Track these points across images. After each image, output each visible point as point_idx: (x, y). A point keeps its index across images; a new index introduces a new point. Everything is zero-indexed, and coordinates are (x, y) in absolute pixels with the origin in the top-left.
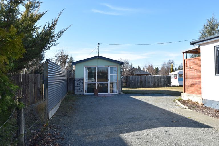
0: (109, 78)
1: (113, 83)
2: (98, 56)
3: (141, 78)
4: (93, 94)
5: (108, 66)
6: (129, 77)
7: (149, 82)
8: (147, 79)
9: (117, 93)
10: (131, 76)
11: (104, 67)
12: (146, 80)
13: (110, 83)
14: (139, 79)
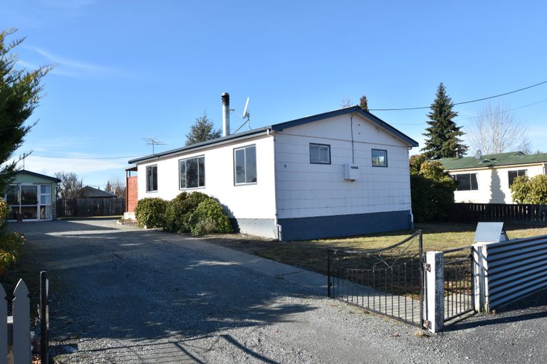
0: (39, 199)
1: (44, 207)
2: (24, 170)
3: (95, 202)
4: (16, 221)
5: (38, 184)
6: (76, 201)
7: (109, 208)
8: (105, 203)
9: (51, 219)
10: (78, 200)
11: (31, 184)
12: (103, 206)
13: (41, 207)
14: (92, 203)
